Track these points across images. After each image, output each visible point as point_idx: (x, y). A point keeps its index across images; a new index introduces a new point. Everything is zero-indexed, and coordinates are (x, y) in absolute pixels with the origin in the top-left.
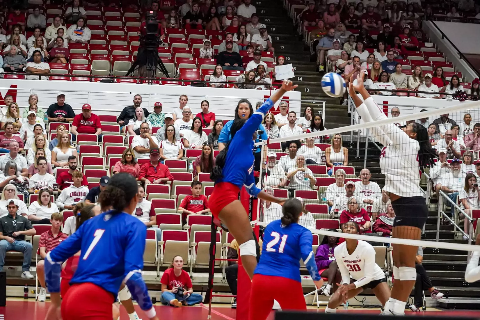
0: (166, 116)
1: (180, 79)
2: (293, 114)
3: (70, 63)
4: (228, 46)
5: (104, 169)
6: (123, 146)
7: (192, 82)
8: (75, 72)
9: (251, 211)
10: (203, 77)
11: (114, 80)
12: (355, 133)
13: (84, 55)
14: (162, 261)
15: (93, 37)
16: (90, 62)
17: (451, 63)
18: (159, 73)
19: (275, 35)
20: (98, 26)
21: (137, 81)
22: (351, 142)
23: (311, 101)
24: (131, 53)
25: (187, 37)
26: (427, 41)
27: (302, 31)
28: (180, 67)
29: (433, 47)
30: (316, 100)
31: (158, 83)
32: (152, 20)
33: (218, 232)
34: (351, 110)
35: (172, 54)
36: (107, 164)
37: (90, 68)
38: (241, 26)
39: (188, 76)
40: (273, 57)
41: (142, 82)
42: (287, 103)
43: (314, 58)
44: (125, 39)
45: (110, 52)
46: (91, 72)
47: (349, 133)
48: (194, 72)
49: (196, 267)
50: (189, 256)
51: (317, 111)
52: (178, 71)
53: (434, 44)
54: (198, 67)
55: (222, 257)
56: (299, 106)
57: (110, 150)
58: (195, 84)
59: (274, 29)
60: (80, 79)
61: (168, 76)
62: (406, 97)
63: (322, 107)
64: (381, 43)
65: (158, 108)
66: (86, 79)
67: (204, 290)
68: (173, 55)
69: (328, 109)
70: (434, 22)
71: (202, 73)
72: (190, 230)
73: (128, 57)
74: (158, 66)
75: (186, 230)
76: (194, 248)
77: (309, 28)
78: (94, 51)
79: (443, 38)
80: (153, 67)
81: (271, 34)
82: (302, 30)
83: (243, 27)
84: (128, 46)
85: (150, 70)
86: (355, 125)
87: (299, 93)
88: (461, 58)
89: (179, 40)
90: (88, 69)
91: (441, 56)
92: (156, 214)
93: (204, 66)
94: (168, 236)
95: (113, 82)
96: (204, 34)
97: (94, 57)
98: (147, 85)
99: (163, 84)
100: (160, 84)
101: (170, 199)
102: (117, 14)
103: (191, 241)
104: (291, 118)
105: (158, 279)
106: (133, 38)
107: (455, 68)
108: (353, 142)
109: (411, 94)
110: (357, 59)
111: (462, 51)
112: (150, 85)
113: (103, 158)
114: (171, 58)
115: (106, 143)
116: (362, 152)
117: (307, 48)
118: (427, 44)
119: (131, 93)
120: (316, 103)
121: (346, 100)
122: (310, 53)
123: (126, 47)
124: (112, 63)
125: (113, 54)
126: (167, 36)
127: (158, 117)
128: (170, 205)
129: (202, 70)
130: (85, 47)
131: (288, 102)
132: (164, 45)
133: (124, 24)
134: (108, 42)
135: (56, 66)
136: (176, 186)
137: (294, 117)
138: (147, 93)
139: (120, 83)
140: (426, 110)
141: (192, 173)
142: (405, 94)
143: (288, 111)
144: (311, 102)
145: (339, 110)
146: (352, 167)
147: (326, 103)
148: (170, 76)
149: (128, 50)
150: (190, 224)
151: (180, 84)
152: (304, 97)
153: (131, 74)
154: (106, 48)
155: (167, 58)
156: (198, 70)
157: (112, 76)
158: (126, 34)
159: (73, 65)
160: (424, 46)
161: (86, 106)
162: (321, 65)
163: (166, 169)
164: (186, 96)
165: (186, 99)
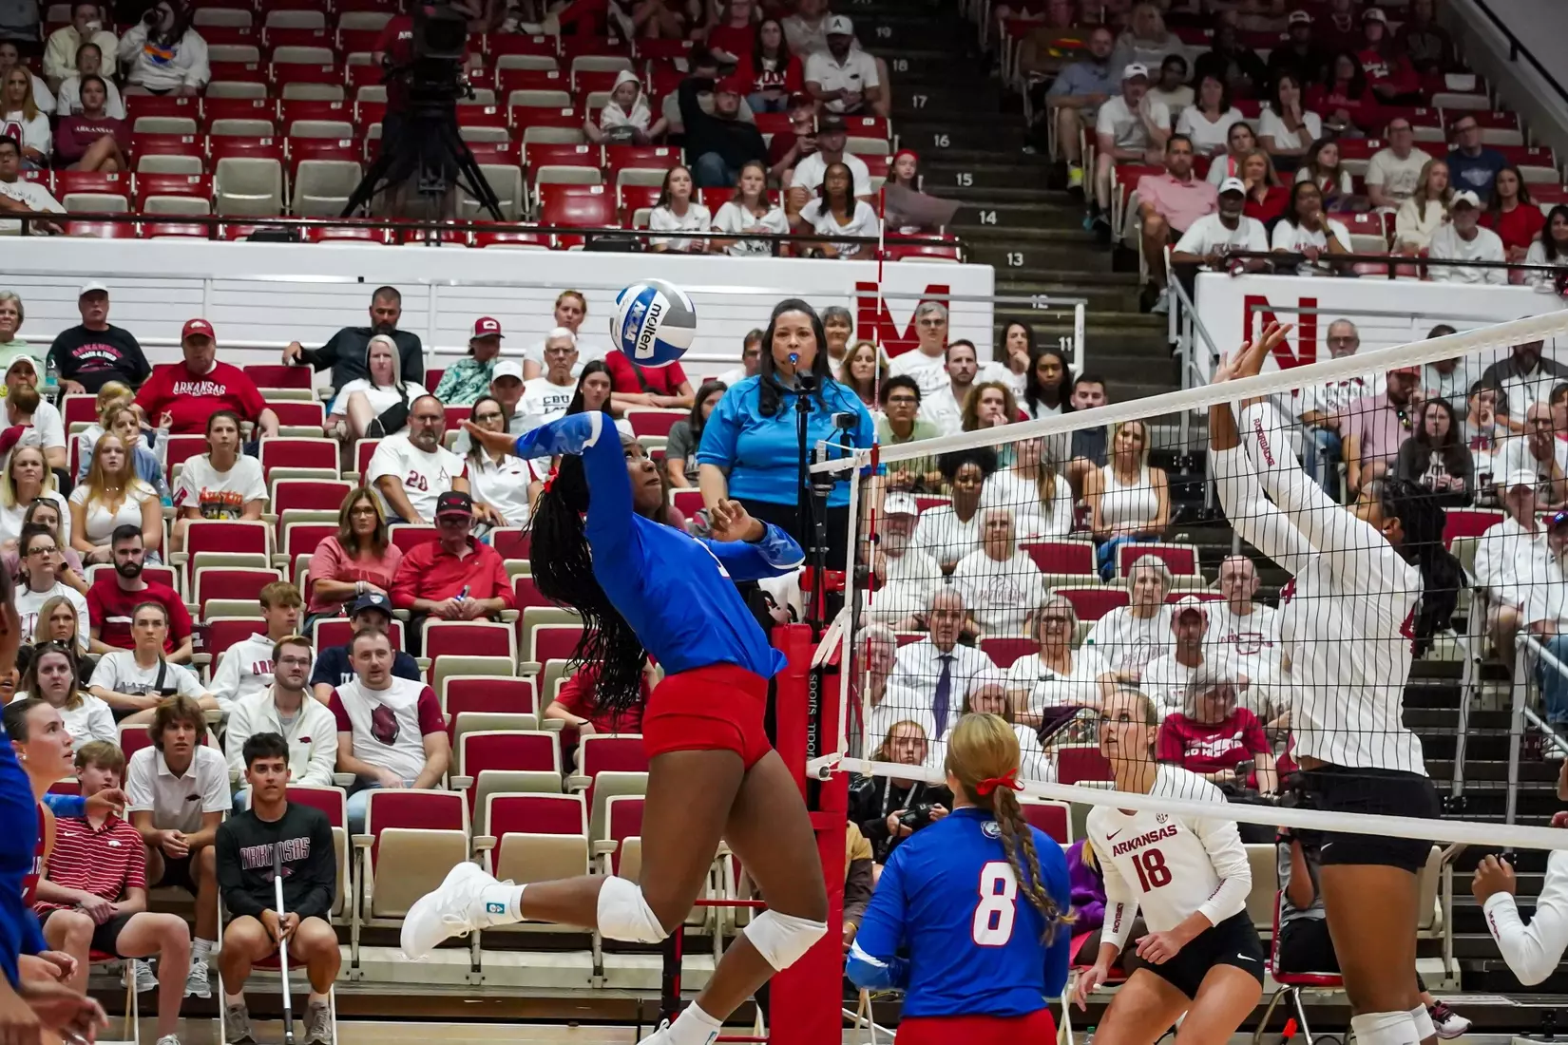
1: (544, 224)
2: (962, 351)
3: (134, 170)
5: (269, 568)
6: (338, 481)
7: (589, 235)
8: (153, 203)
9: (817, 718)
10: (626, 216)
11: (300, 232)
12: (1198, 420)
13: (184, 140)
15: (220, 70)
16: (210, 166)
17: (1546, 150)
18: (466, 202)
19: (890, 52)
20: (237, 30)
21: (382, 235)
22: (1184, 453)
23: (1032, 299)
24: (360, 130)
25: (564, 66)
26: (1456, 69)
27: (990, 36)
28: (540, 178)
29: (1479, 91)
30: (1050, 295)
31: (461, 239)
34: (1180, 332)
35: (511, 130)
36: (280, 548)
37: (210, 190)
39: (573, 212)
40: (884, 136)
41: (400, 239)
42: (944, 309)
43: (1039, 136)
44: (334, 79)
45: (282, 129)
46: (213, 201)
47: (1173, 419)
48: (595, 197)
51: (1054, 339)
52: (537, 193)
53: (1480, 81)
54: (609, 177)
55: (711, 895)
56: (989, 320)
57: (290, 496)
58: (594, 239)
59: (888, 32)
60: (172, 228)
61: (498, 215)
62: (1383, 281)
63: (1071, 321)
64: (1286, 81)
65: (489, 342)
66: (193, 229)
67: (645, 1018)
68: (516, 136)
69: (1094, 331)
71: (624, 200)
72: (589, 793)
73: (348, 143)
74: (462, 178)
75: (576, 792)
76: (608, 858)
77: (1019, 29)
78: (223, 125)
79: (1513, 57)
80: (441, 181)
82: (994, 35)
83: (771, 25)
84: (348, 104)
85: (432, 193)
86: (1198, 389)
87: (987, 271)
89: (535, 80)
90: (202, 190)
91: (1508, 123)
92: (464, 735)
93: (631, 175)
94: (511, 815)
95: (297, 239)
96: (627, 53)
97: (225, 146)
98: (420, 247)
99: (482, 244)
100: (471, 246)
101: (514, 678)
103: (596, 834)
104: (958, 367)
105: (475, 978)
106: (363, 75)
107: (1560, 169)
108: (1190, 452)
109: (1401, 268)
110: (1182, 145)
112: (433, 248)
114: (506, 148)
115: (274, 469)
117: (1011, 102)
118: (1453, 81)
119: (361, 279)
120: (1052, 307)
122: (1024, 120)
123: (340, 106)
124: (290, 169)
125: (293, 132)
126: (490, 63)
128: (514, 698)
129: (625, 189)
130: (189, 111)
131: (946, 304)
132: (480, 97)
133: (332, 20)
134: (275, 91)
135: (83, 183)
136: (535, 628)
137: (969, 360)
138: (422, 280)
139: (322, 245)
142: (1378, 268)
144: (1029, 306)
145: (1133, 331)
146: (1191, 547)
147: (1087, 308)
148: (506, 214)
149: (349, 118)
150: (591, 771)
151: (544, 242)
152: (1005, 287)
153: (360, 208)
154: (266, 113)
155: (493, 145)
156: (610, 188)
157: (292, 216)
158: (340, 58)
159: (144, 179)
160: (1444, 89)
161: (198, 324)
162: (1073, 163)
163: (499, 564)
164: (580, 296)
165: (579, 307)
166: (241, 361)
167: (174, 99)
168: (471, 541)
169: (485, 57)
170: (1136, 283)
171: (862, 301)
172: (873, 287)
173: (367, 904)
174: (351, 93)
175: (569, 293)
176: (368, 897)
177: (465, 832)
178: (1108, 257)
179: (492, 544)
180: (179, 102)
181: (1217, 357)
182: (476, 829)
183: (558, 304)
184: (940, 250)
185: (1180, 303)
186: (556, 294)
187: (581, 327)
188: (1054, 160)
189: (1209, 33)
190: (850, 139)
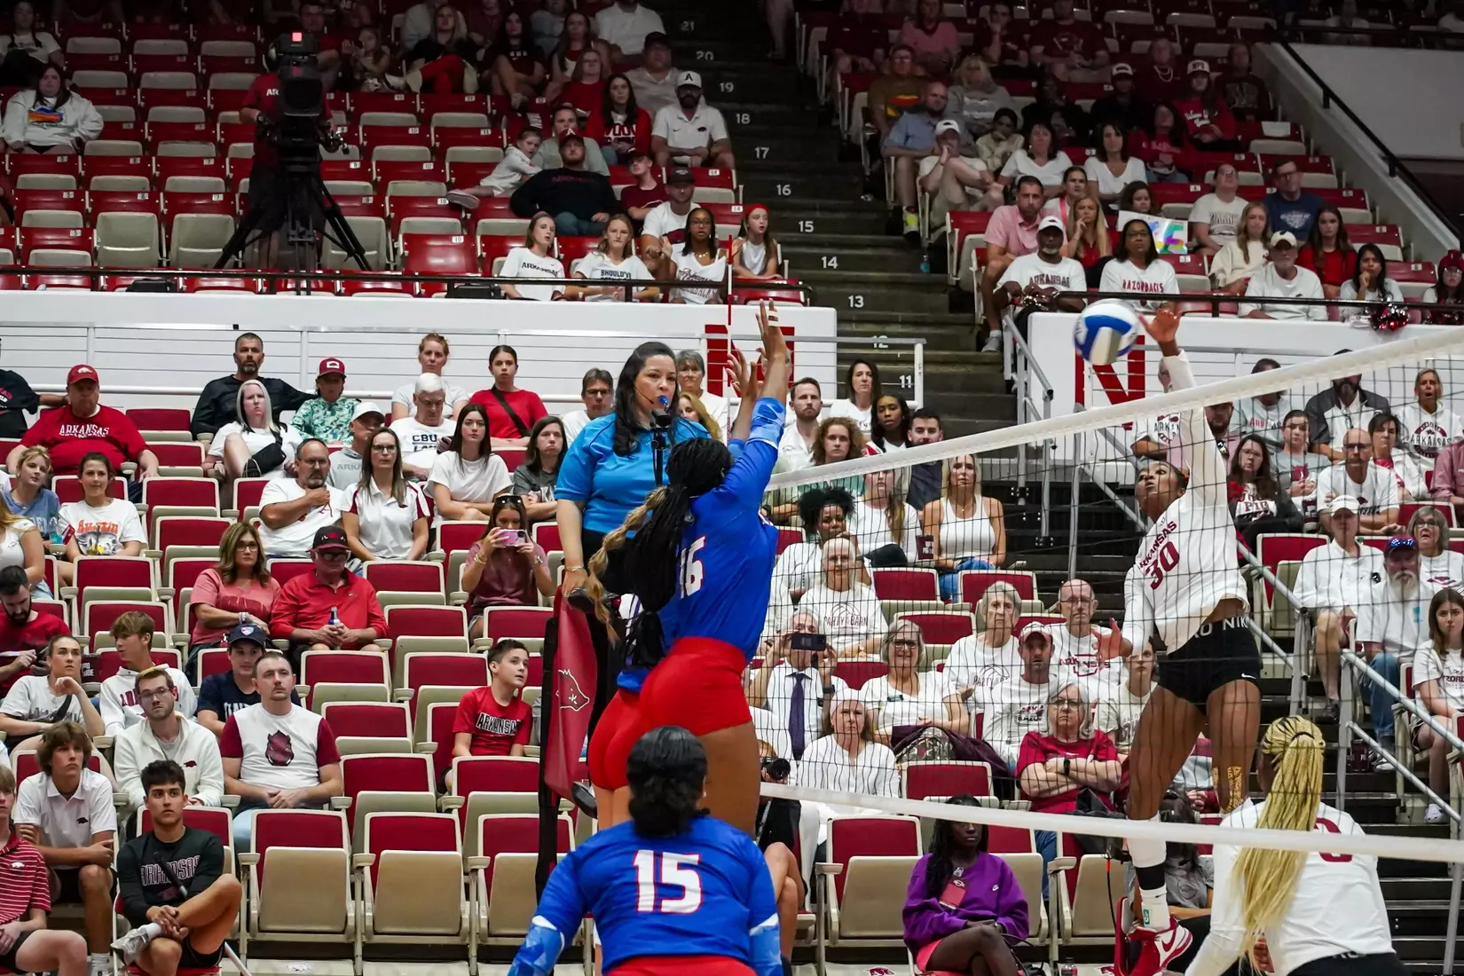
0: (363, 408)
1: (408, 272)
2: (808, 389)
3: (19, 224)
4: (568, 152)
5: (155, 602)
6: (218, 518)
7: (451, 283)
8: (38, 256)
10: (486, 265)
11: (177, 283)
12: (1035, 452)
13: (65, 195)
14: (369, 923)
16: (90, 221)
17: (1359, 193)
18: (333, 253)
19: (737, 106)
20: (113, 90)
21: (255, 285)
22: (1022, 484)
23: (873, 339)
24: (232, 184)
25: (424, 122)
26: (1272, 117)
27: (828, 89)
28: (403, 229)
29: (1294, 136)
30: (890, 335)
31: (329, 288)
32: (298, 64)
33: (564, 816)
34: (1014, 368)
35: (375, 183)
36: (165, 583)
37: (91, 242)
38: (612, 78)
39: (435, 261)
40: (731, 187)
41: (273, 288)
42: (789, 349)
43: (876, 184)
44: (206, 137)
45: (157, 184)
46: (95, 254)
47: (1011, 452)
48: (457, 247)
49: (492, 941)
50: (465, 906)
51: (895, 377)
52: (400, 244)
53: (1294, 127)
54: (469, 227)
56: (832, 360)
57: (174, 533)
58: (457, 287)
59: (730, 87)
60: (56, 280)
61: (364, 264)
62: (1207, 319)
63: (911, 361)
64: (1110, 129)
65: (331, 379)
66: (76, 281)
68: (380, 189)
69: (932, 369)
70: (1295, 47)
71: (483, 249)
72: (462, 812)
73: (221, 198)
74: (328, 229)
75: (449, 811)
76: (481, 874)
77: (857, 81)
78: (101, 181)
79: (1326, 105)
80: (308, 233)
81: (724, 105)
82: (830, 88)
83: (619, 82)
84: (220, 160)
85: (301, 244)
86: (1033, 424)
87: (829, 314)
88: (1392, 174)
89: (397, 135)
90: (84, 243)
91: (1323, 167)
92: (344, 758)
93: (487, 225)
94: (389, 834)
95: (174, 289)
96: (484, 110)
97: (104, 201)
98: (291, 296)
99: (349, 292)
100: (339, 294)
101: (388, 704)
102: (177, 47)
103: (469, 850)
104: (803, 404)
106: (233, 133)
107: (1373, 210)
108: (1027, 483)
109: (1223, 306)
110: (1031, 189)
111: (1398, 150)
112: (303, 297)
113: (150, 560)
114: (371, 200)
115: (156, 507)
116: (1059, 520)
117: (849, 152)
118: (1269, 128)
119: (236, 327)
120: (892, 347)
121: (995, 333)
122: (862, 170)
123: (212, 162)
124: (166, 222)
125: (168, 187)
126: (353, 120)
127: (333, 414)
128: (389, 722)
129: (484, 238)
130: (69, 168)
131: (791, 345)
132: (346, 151)
133: (203, 81)
134: (150, 148)
136: (408, 656)
137: (813, 397)
138: (293, 327)
139: (199, 294)
140: (1276, 365)
141: (462, 609)
142: (1202, 306)
143: (792, 378)
144: (871, 346)
145: (970, 369)
146: (1029, 573)
147: (925, 347)
148: (371, 262)
149: (221, 174)
150: (463, 791)
151: (408, 289)
152: (847, 328)
153: (234, 258)
154: (142, 170)
155: (357, 198)
156: (470, 238)
157: (169, 266)
158: (211, 117)
159: (28, 233)
160: (1261, 135)
161: (85, 370)
162: (908, 209)
163: (371, 595)
164: (441, 339)
165: (441, 350)
166: (123, 405)
167: (55, 157)
168: (345, 574)
169: (348, 114)
170: (971, 323)
171: (711, 343)
172: (722, 329)
173: (254, 919)
174: (222, 150)
175: (431, 336)
176: (254, 912)
177: (345, 850)
178: (944, 299)
179: (365, 576)
180: (59, 160)
181: (1050, 393)
182: (356, 847)
183: (421, 348)
184: (785, 294)
185: (1015, 342)
186: (419, 339)
187: (444, 369)
188: (891, 205)
189: (1034, 84)
190: (698, 189)
